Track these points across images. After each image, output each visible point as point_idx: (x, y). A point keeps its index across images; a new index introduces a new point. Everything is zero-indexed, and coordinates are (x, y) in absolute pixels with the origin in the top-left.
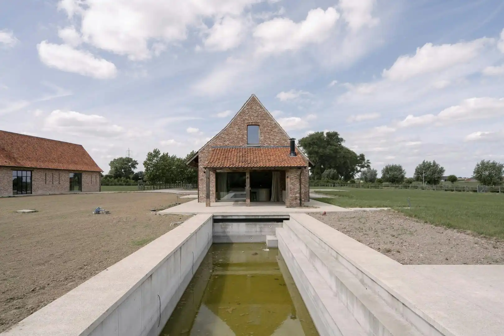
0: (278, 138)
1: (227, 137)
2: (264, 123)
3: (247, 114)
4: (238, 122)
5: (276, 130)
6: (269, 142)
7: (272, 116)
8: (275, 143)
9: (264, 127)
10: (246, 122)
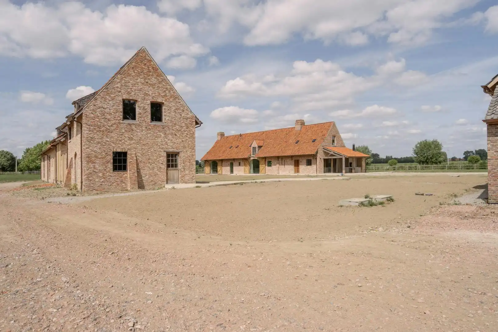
0: (341, 143)
1: (327, 141)
2: (337, 135)
3: (332, 130)
4: (330, 134)
6: (338, 145)
8: (340, 145)
9: (337, 137)
10: (332, 134)
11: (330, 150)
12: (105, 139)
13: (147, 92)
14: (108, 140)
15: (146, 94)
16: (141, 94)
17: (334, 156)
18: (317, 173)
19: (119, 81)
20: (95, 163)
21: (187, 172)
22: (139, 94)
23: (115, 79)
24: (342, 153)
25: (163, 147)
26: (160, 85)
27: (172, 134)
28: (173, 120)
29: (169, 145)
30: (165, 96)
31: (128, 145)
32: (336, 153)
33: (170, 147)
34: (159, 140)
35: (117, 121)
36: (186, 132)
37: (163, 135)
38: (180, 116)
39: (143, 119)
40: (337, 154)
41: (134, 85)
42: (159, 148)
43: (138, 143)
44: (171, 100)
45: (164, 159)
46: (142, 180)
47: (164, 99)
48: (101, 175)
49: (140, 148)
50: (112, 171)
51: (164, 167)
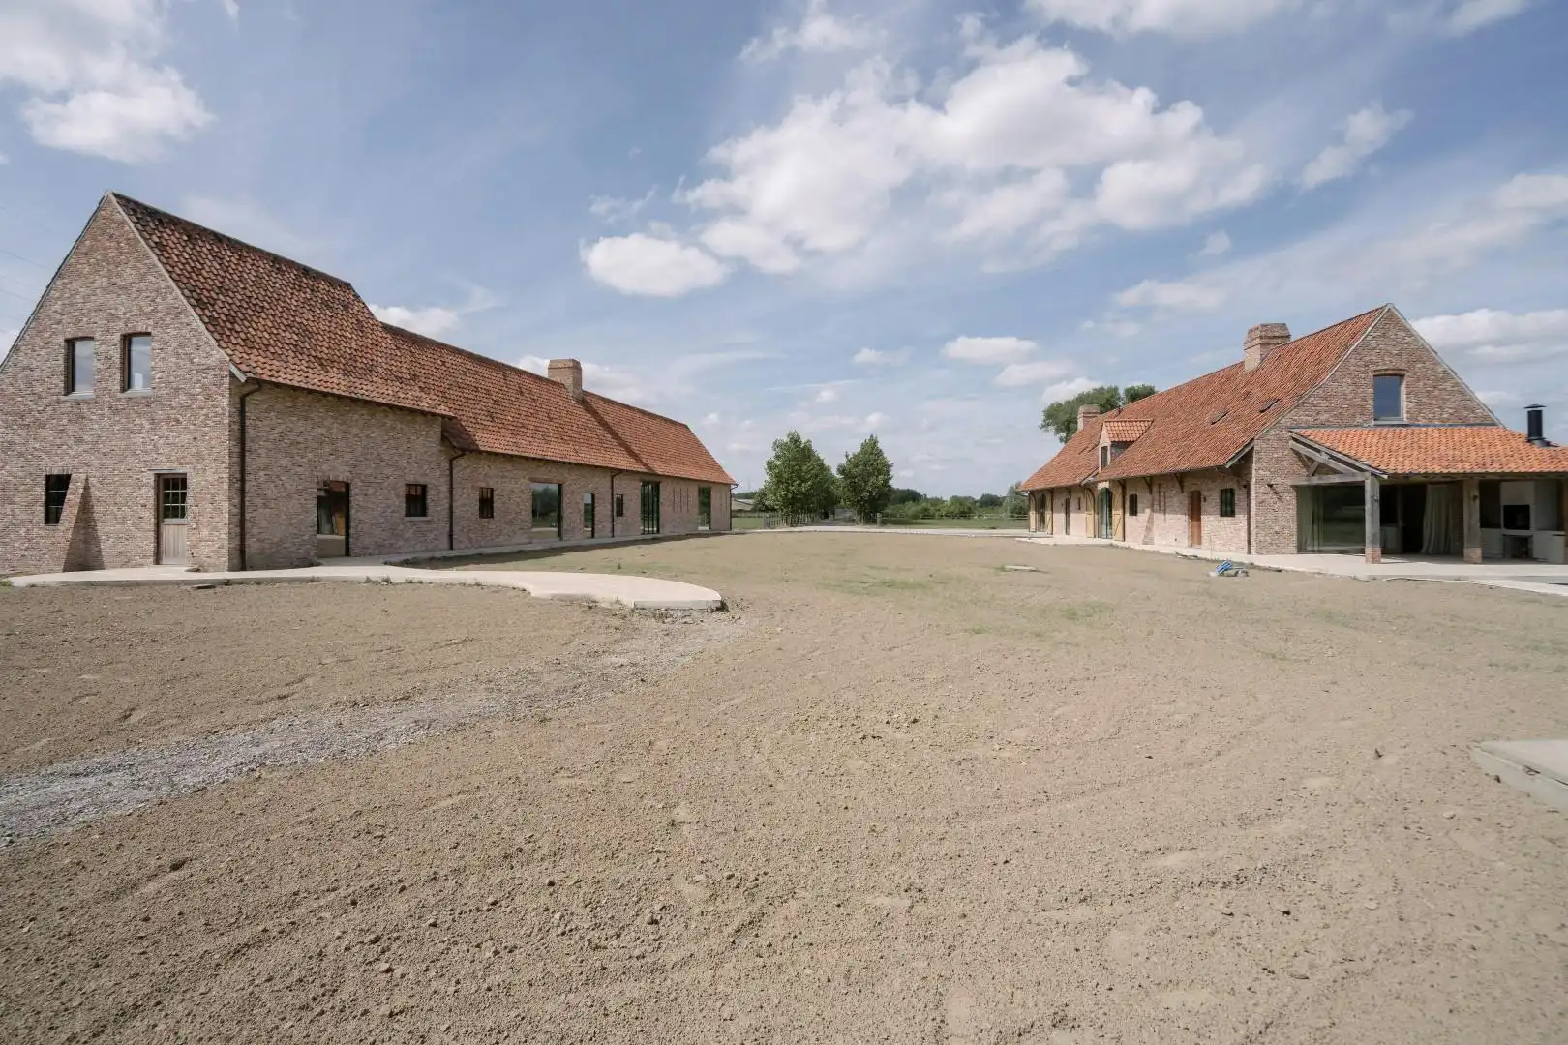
0: (1453, 405)
1: (1324, 404)
2: (1417, 370)
3: (1374, 349)
4: (1352, 368)
5: (1448, 386)
6: (1430, 416)
7: (1436, 353)
8: (1445, 416)
9: (1418, 380)
10: (1372, 368)
11: (1317, 446)
12: (33, 444)
13: (113, 311)
14: (37, 446)
15: (113, 317)
16: (100, 319)
17: (1335, 472)
18: (1249, 553)
19: (58, 295)
20: (13, 503)
21: (205, 533)
22: (97, 320)
23: (53, 292)
24: (1365, 461)
25: (147, 458)
26: (143, 285)
27: (168, 420)
28: (172, 379)
29: (161, 451)
30: (155, 311)
31: (74, 457)
32: (1339, 456)
33: (164, 459)
34: (138, 439)
35: (55, 397)
36: (205, 411)
37: (148, 426)
38: (188, 365)
39: (104, 386)
40: (1345, 463)
41: (86, 299)
42: (137, 463)
43: (94, 449)
44: (168, 320)
45: (148, 494)
46: (100, 550)
47: (151, 322)
48: (23, 532)
49: (96, 463)
50: (42, 525)
51: (149, 515)
